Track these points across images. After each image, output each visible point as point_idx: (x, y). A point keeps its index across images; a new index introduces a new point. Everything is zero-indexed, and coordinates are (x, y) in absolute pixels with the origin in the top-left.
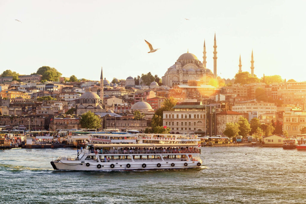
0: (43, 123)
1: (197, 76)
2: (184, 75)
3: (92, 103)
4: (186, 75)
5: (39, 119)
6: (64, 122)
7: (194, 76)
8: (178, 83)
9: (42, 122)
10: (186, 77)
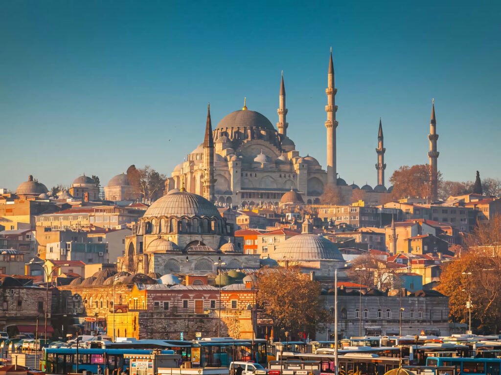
0: (47, 307)
1: (281, 176)
2: (244, 173)
3: (203, 233)
4: (249, 174)
5: (31, 291)
6: (185, 303)
7: (273, 175)
8: (227, 196)
9: (40, 305)
10: (251, 179)
